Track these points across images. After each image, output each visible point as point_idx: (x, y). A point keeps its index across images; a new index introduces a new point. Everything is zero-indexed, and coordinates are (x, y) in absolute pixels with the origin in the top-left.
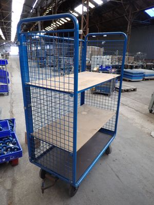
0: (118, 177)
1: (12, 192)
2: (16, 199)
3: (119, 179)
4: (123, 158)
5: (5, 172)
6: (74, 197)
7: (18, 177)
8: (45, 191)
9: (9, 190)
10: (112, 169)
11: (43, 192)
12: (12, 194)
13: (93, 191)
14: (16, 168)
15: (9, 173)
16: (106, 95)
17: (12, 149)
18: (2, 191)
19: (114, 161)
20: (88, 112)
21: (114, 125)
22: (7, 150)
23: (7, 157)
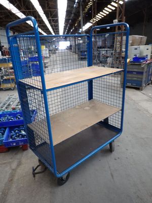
0: (112, 176)
1: (15, 171)
2: (16, 178)
3: (113, 178)
4: (127, 158)
5: (16, 154)
6: (62, 186)
7: (24, 160)
9: (13, 170)
10: (110, 167)
11: (34, 176)
12: (15, 173)
13: (81, 185)
15: (19, 156)
16: (137, 89)
17: (23, 136)
18: (8, 170)
19: (115, 159)
20: (91, 108)
21: (120, 123)
22: (19, 136)
23: (17, 142)
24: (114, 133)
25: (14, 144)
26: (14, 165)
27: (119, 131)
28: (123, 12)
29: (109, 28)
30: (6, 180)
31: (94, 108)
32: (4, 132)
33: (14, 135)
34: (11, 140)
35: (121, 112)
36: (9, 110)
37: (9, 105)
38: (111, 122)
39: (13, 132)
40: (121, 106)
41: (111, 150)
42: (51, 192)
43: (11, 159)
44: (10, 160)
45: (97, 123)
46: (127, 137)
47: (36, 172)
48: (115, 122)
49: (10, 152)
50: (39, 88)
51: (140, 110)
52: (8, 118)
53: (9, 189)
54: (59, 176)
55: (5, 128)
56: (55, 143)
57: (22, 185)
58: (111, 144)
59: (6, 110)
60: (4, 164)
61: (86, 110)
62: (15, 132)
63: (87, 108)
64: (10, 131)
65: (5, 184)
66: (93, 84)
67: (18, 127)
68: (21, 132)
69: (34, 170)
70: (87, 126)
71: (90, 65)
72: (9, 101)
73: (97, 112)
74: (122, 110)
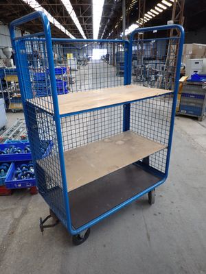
1: (19, 221)
2: (19, 230)
4: (171, 214)
5: (21, 199)
7: (31, 208)
8: (44, 229)
9: (16, 219)
10: (146, 225)
11: (42, 231)
12: (18, 224)
13: (105, 246)
14: (34, 197)
15: (25, 201)
16: (195, 119)
17: (32, 175)
18: (9, 219)
19: (155, 214)
20: (126, 142)
21: (164, 165)
22: (26, 175)
23: (23, 183)
24: (156, 179)
25: (20, 185)
26: (17, 214)
27: (162, 176)
28: (182, 10)
29: (156, 31)
30: (6, 232)
31: (129, 142)
32: (8, 168)
33: (19, 173)
34: (15, 179)
35: (166, 150)
36: (17, 140)
37: (18, 132)
38: (152, 164)
39: (19, 169)
40: (167, 141)
41: (149, 201)
42: (63, 254)
43: (15, 204)
44: (13, 206)
45: (133, 164)
46: (174, 185)
47: (44, 224)
48: (157, 163)
49: (13, 196)
50: (51, 112)
51: (195, 149)
52: (13, 150)
53: (8, 245)
54: (75, 232)
55: (10, 164)
56: (69, 189)
57: (25, 241)
58: (150, 193)
59: (13, 139)
60: (5, 210)
61: (118, 145)
62: (21, 169)
63: (120, 142)
64: (15, 168)
65: (4, 238)
66: (131, 109)
67: (27, 162)
68: (29, 169)
69: (42, 223)
70: (117, 167)
71: (127, 82)
72: (18, 127)
73: (133, 148)
74: (169, 148)
